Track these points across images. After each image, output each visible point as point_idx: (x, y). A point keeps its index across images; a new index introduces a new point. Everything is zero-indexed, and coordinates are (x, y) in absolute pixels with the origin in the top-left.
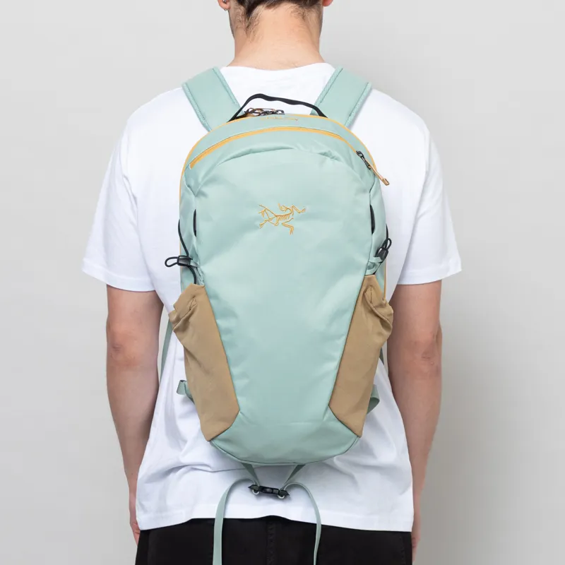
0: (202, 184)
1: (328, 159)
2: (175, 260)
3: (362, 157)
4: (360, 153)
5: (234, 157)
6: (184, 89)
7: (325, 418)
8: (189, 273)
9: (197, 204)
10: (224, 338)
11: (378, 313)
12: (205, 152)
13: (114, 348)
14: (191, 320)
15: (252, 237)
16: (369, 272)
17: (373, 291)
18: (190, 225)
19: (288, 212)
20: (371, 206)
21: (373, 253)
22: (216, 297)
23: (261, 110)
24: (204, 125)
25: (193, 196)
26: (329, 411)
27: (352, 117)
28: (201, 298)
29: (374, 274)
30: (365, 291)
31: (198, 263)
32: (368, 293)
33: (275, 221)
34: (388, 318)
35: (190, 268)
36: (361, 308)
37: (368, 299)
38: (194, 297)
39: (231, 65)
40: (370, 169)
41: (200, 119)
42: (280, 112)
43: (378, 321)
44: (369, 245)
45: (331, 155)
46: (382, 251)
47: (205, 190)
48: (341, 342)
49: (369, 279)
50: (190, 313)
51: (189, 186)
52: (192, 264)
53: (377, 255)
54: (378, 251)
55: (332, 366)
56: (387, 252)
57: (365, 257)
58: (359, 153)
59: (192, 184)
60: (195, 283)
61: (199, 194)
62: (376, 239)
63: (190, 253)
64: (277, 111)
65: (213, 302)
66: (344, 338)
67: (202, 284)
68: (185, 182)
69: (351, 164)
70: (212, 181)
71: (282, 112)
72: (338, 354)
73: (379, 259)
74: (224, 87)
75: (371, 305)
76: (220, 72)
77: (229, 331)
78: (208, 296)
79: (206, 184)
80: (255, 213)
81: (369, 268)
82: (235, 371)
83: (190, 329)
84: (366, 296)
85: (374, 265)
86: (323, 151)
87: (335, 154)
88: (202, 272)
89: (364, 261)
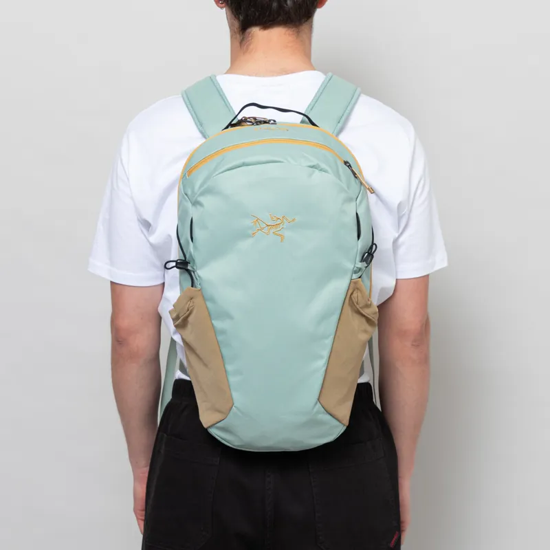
0: (198, 193)
1: (317, 171)
2: (174, 264)
3: (349, 166)
4: (348, 163)
5: (229, 170)
6: (183, 96)
7: (315, 410)
8: (187, 276)
9: (194, 213)
10: (220, 338)
11: (364, 313)
12: (201, 162)
13: (118, 341)
14: (190, 319)
15: (245, 245)
16: (355, 276)
17: (359, 294)
18: (187, 230)
19: (279, 222)
20: (357, 214)
21: (358, 258)
22: (213, 300)
23: (255, 118)
24: (201, 132)
25: (189, 205)
26: (319, 405)
27: (340, 125)
28: (198, 301)
29: (360, 277)
30: (352, 294)
31: (195, 268)
32: (355, 295)
33: (266, 230)
34: (373, 316)
35: (188, 271)
36: (348, 309)
37: (355, 300)
38: (191, 299)
39: (227, 72)
40: (356, 177)
41: (197, 126)
42: (272, 122)
43: (363, 320)
44: (355, 250)
45: (319, 166)
46: (368, 255)
47: (201, 199)
48: (329, 342)
49: (355, 283)
50: (188, 312)
51: (186, 195)
52: (189, 268)
53: (362, 260)
54: (364, 255)
55: (321, 364)
56: (373, 257)
57: (351, 262)
58: (346, 163)
59: (189, 193)
60: (192, 286)
61: (196, 203)
62: (361, 245)
63: (187, 256)
64: (270, 121)
65: (209, 304)
66: (332, 337)
67: (199, 287)
68: (182, 190)
69: (338, 175)
70: (208, 191)
71: (274, 121)
72: (326, 353)
73: (365, 264)
74: (221, 95)
75: (358, 307)
76: (216, 80)
77: (223, 332)
78: (204, 299)
79: (202, 194)
80: (248, 222)
81: (355, 272)
82: (229, 368)
83: (189, 326)
84: (353, 299)
85: (360, 269)
86: (312, 164)
87: (323, 166)
88: (199, 277)
89: (350, 266)
